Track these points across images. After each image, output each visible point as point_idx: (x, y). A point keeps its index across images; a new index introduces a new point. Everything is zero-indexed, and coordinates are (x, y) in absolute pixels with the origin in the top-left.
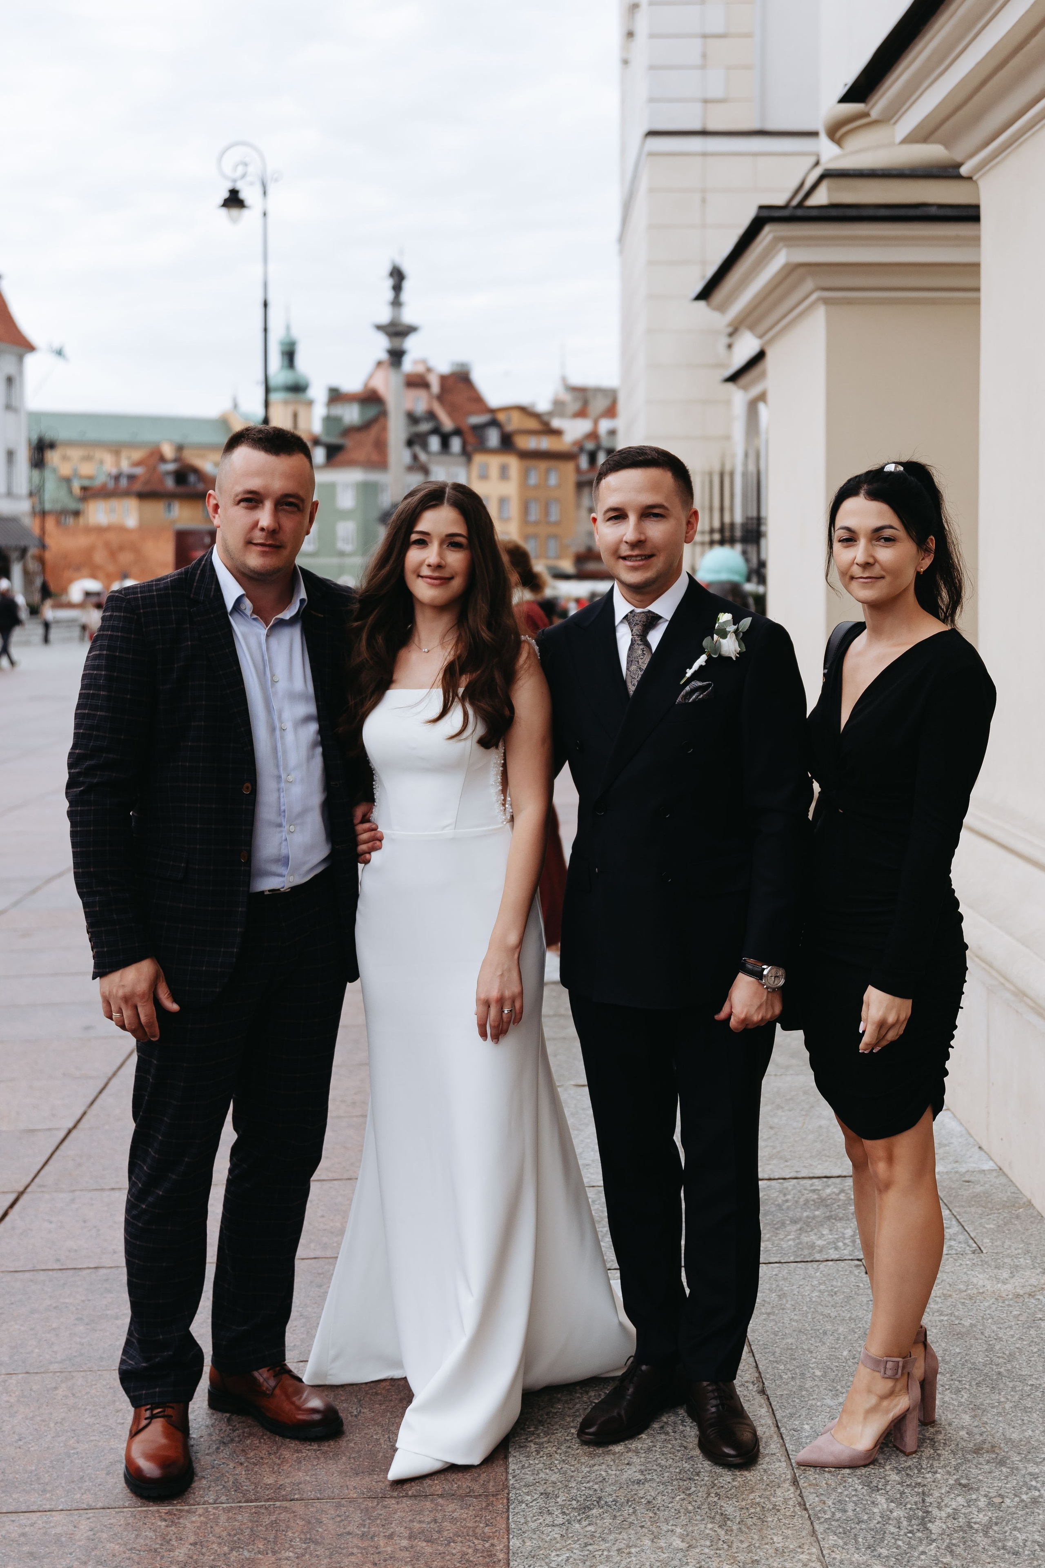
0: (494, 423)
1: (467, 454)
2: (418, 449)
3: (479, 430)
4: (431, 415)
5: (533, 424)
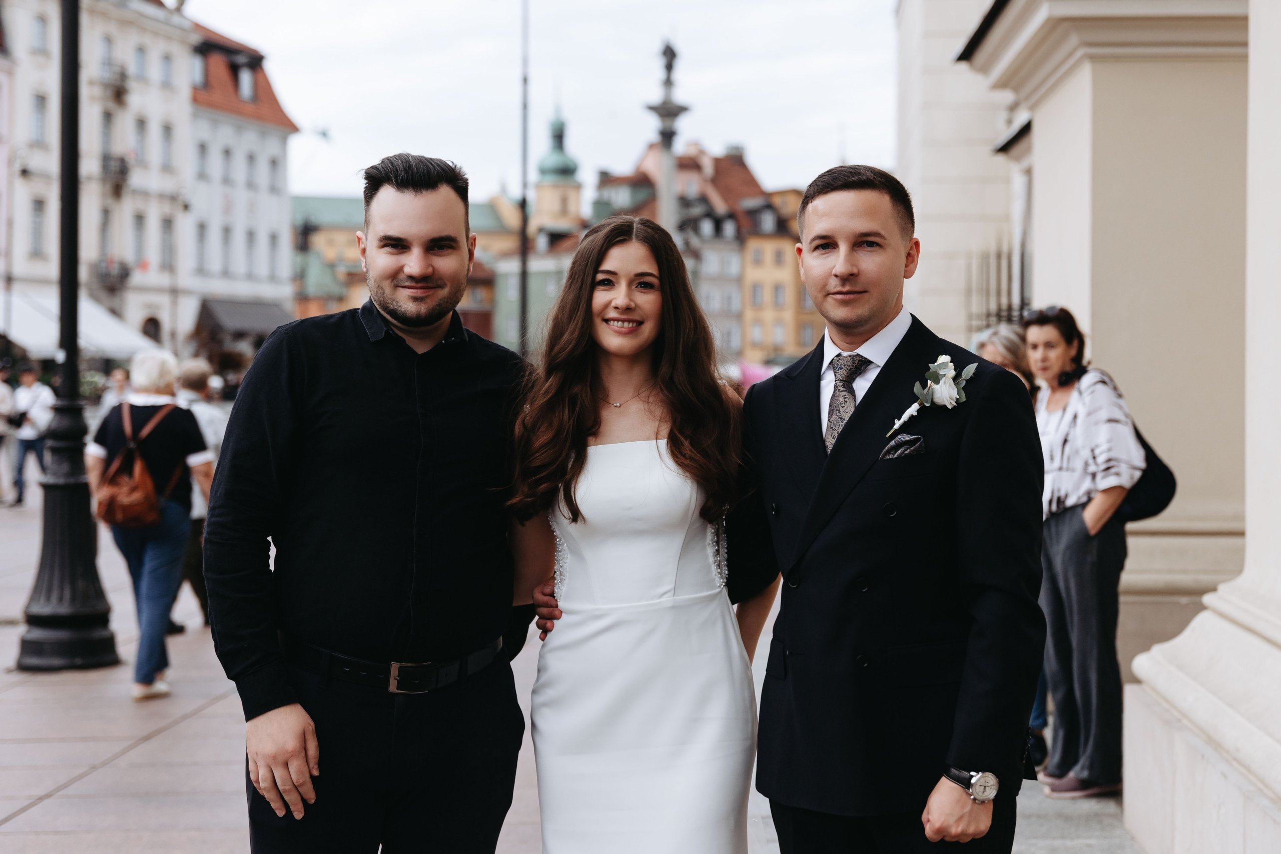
0: (769, 207)
1: (740, 239)
2: (689, 234)
3: (753, 214)
4: (703, 199)
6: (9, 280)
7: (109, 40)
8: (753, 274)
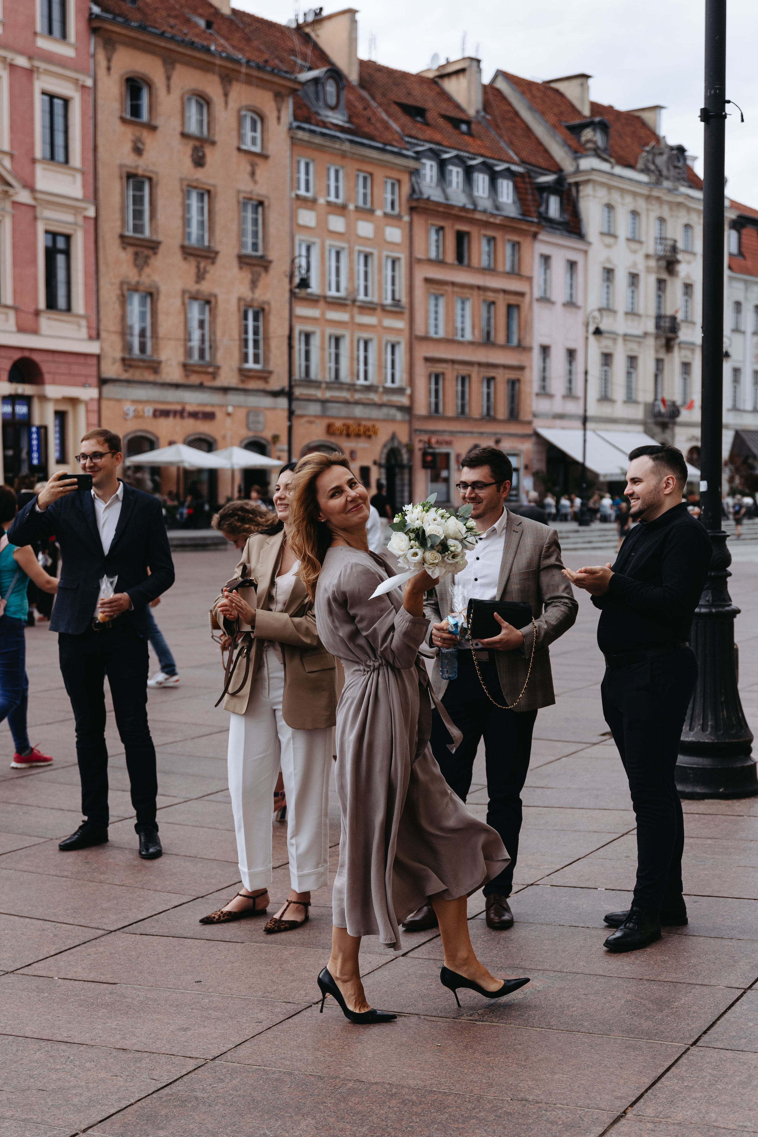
6: (585, 420)
7: (662, 220)
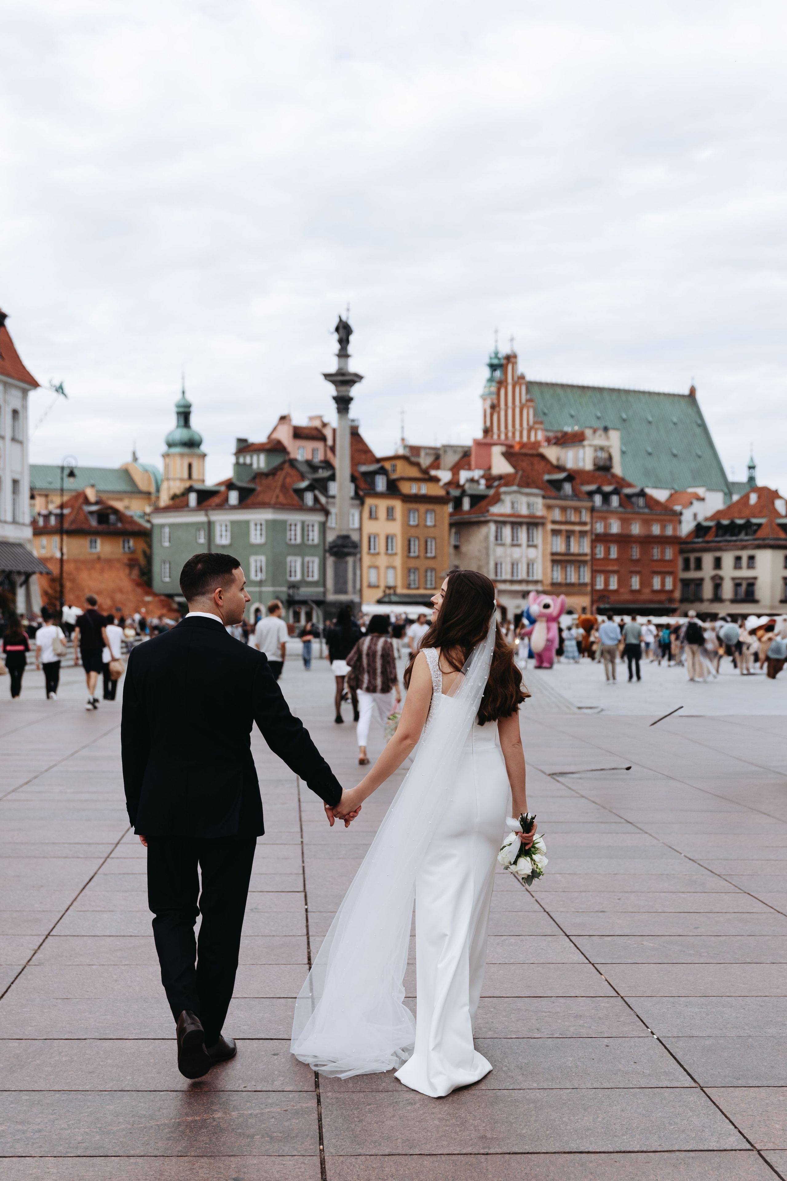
0: (382, 471)
1: (360, 498)
2: (317, 492)
3: (370, 476)
4: (328, 464)
5: (414, 472)
8: (370, 527)
